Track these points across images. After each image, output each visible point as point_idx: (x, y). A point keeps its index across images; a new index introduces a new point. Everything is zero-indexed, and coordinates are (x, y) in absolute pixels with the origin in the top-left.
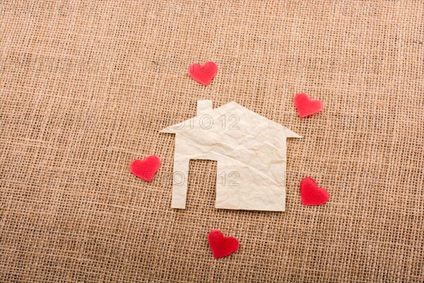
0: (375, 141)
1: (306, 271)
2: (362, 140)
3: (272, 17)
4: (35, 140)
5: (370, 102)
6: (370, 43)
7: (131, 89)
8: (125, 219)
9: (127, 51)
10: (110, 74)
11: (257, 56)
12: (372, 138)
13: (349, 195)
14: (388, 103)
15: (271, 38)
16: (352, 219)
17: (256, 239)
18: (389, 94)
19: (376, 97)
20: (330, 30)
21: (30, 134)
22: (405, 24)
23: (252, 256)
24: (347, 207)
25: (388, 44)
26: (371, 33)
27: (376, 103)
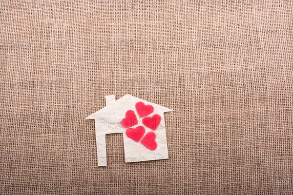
0: (257, 97)
1: (232, 184)
2: (249, 97)
3: (179, 32)
4: (48, 135)
5: (249, 73)
6: (242, 37)
7: (101, 92)
8: (114, 173)
9: (94, 69)
10: (86, 85)
11: (174, 57)
12: (255, 95)
13: (248, 133)
14: (260, 72)
15: (181, 45)
16: (253, 147)
17: (197, 171)
18: (260, 66)
19: (253, 70)
20: (216, 33)
21: (44, 132)
22: (261, 22)
23: (197, 181)
24: (249, 140)
25: (253, 36)
26: (241, 31)
27: (253, 73)
